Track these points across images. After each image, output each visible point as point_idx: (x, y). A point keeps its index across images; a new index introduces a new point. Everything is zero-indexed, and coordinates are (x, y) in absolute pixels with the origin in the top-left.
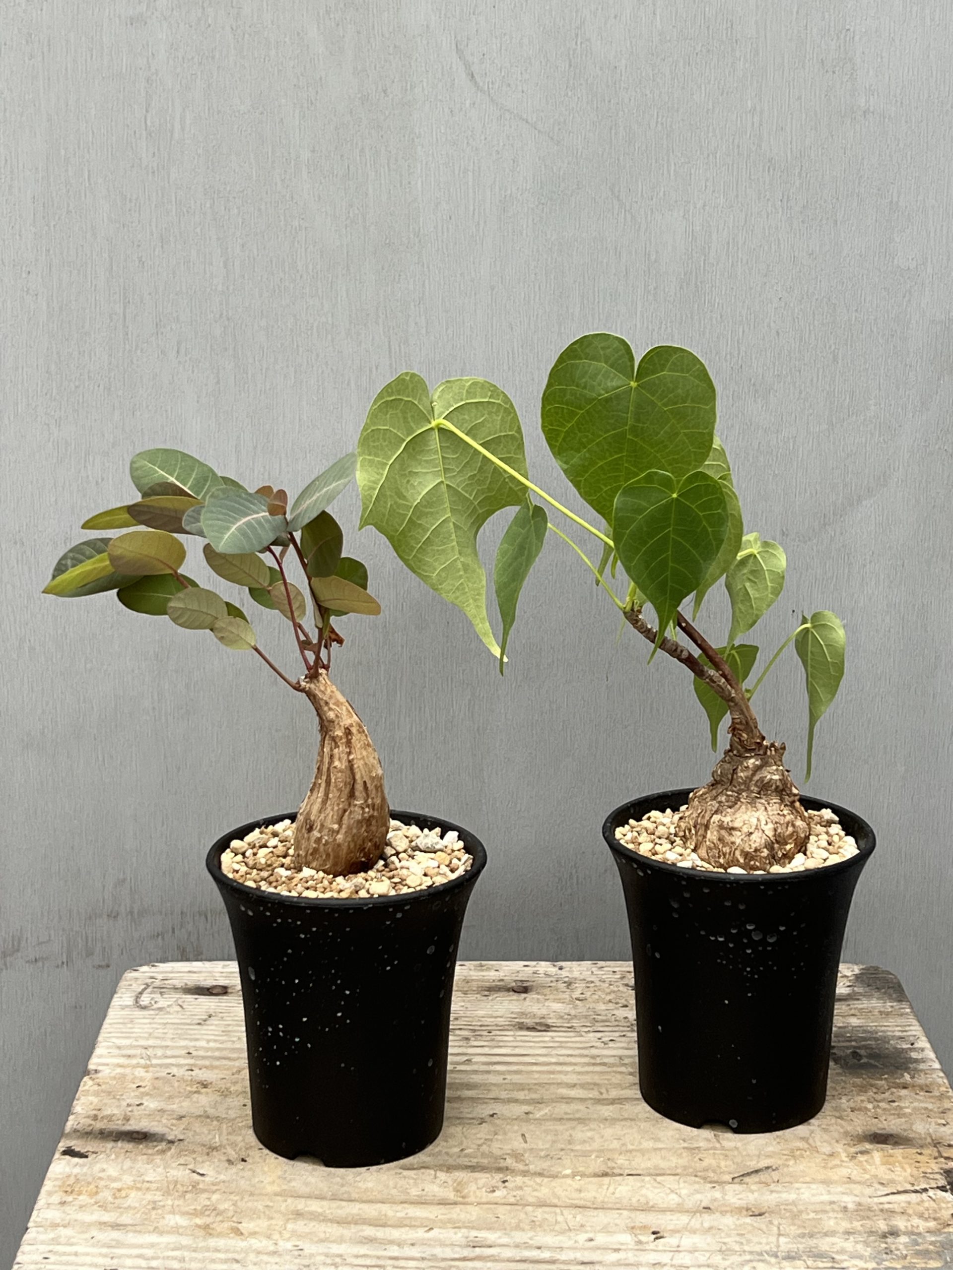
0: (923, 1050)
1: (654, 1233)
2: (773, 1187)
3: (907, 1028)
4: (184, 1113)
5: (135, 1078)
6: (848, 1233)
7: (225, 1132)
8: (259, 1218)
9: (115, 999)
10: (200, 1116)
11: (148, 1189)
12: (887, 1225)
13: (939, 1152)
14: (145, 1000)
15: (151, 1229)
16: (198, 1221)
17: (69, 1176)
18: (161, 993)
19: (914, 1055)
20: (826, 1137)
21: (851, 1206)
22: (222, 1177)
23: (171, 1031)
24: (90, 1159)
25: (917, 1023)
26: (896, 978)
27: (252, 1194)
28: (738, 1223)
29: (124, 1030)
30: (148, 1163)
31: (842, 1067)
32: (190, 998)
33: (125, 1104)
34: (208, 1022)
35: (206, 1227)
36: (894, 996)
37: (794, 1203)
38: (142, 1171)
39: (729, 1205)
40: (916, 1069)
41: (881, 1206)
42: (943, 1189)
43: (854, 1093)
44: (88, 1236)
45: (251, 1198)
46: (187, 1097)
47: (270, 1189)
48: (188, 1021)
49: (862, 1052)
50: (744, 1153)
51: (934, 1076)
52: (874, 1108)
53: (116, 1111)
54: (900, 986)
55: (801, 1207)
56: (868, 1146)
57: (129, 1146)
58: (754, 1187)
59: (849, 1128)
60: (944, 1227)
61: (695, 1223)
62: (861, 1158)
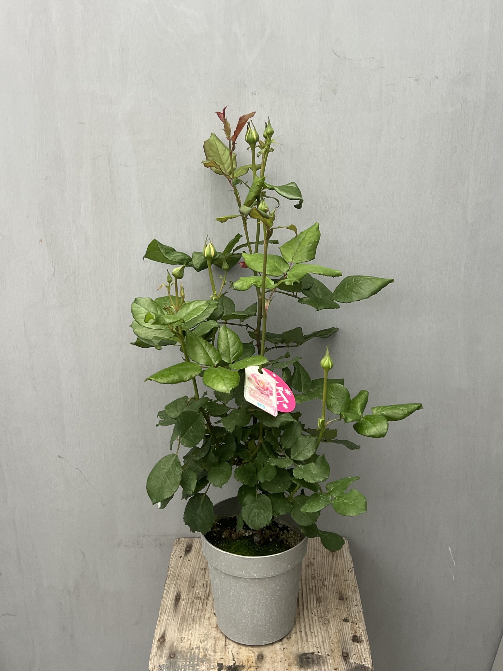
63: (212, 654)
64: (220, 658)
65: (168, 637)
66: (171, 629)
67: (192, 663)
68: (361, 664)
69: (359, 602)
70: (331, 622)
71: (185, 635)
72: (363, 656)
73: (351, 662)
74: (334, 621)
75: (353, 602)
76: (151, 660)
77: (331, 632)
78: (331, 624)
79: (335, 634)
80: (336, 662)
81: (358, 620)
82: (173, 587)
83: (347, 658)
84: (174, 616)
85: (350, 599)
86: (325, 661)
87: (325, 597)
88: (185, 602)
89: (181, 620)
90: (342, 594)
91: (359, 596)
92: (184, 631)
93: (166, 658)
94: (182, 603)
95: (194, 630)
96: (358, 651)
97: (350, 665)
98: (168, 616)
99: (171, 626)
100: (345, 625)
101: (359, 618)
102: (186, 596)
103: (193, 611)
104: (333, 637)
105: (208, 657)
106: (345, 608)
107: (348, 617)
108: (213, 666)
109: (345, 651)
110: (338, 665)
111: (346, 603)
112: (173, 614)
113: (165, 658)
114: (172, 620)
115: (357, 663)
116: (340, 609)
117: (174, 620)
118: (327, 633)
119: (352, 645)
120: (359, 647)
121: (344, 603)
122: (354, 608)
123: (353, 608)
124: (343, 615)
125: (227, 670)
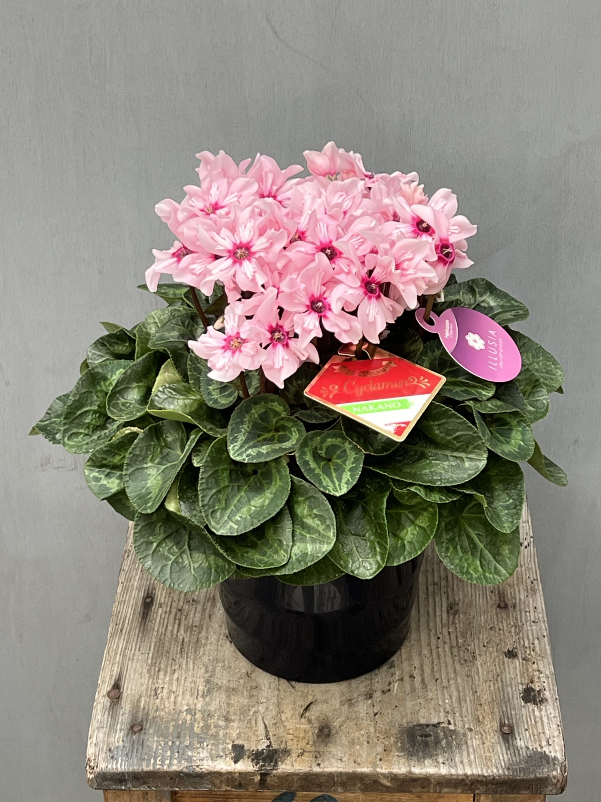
13: (310, 752)
21: (253, 709)
42: (269, 746)
43: (379, 728)
56: (316, 725)
59: (337, 720)
60: (231, 740)
62: (303, 721)
63: (222, 723)
64: (238, 734)
65: (127, 687)
66: (135, 670)
67: (178, 743)
68: (539, 750)
69: (542, 615)
70: (478, 656)
71: (164, 683)
72: (544, 733)
73: (519, 744)
74: (486, 654)
75: (528, 614)
76: (90, 738)
77: (477, 679)
78: (478, 663)
79: (488, 683)
80: (485, 745)
81: (536, 653)
82: (138, 577)
83: (510, 737)
84: (141, 641)
85: (522, 607)
86: (463, 742)
87: (466, 602)
88: (165, 609)
89: (156, 649)
90: (504, 597)
91: (543, 601)
92: (162, 673)
93: (123, 732)
94: (157, 613)
95: (183, 672)
96: (535, 722)
97: (516, 752)
98: (127, 642)
99: (134, 664)
100: (508, 663)
101: (541, 651)
102: (165, 597)
103: (182, 632)
104: (482, 691)
105: (213, 731)
106: (510, 626)
107: (516, 648)
108: (224, 750)
109: (507, 722)
110: (491, 750)
111: (513, 616)
112: (138, 636)
113: (122, 734)
114: (135, 650)
115: (531, 748)
116: (500, 630)
117: (139, 651)
118: (467, 681)
119: (523, 709)
120: (537, 713)
121: (508, 617)
122: (529, 628)
123: (527, 627)
124: (505, 642)
125: (253, 760)
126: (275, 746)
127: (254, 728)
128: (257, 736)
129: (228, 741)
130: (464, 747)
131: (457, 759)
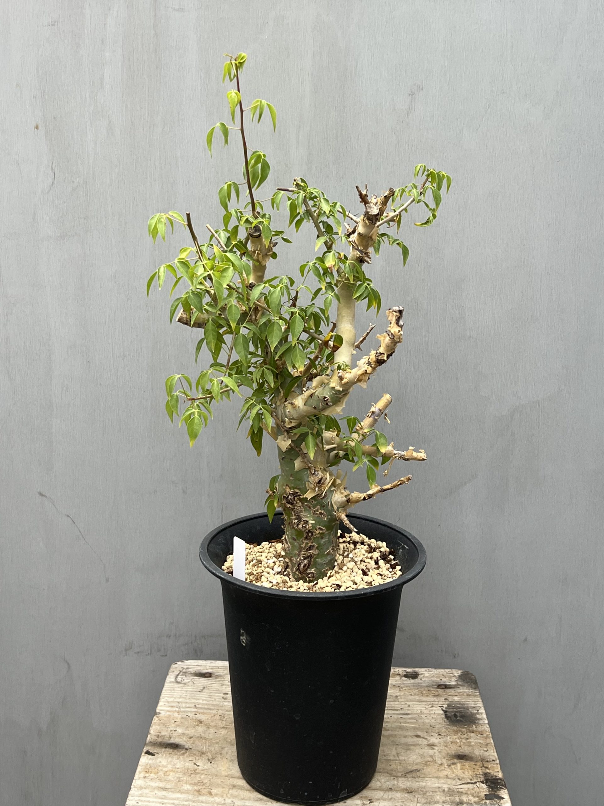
0: (482, 713)
1: (369, 800)
2: (417, 779)
3: (477, 703)
4: (192, 735)
5: (174, 717)
6: (444, 802)
7: (207, 746)
8: (219, 787)
9: (167, 678)
10: (198, 737)
11: (177, 772)
12: (459, 799)
13: (483, 764)
14: (179, 679)
15: (178, 791)
16: (196, 788)
17: (147, 764)
18: (186, 676)
19: (478, 716)
20: (440, 756)
21: (446, 790)
22: (206, 767)
23: (189, 695)
24: (156, 756)
25: (481, 700)
26: (475, 677)
27: (216, 776)
28: (403, 796)
29: (170, 694)
30: (178, 759)
31: (449, 721)
32: (197, 678)
33: (169, 730)
34: (203, 691)
35: (198, 791)
36: (473, 686)
37: (425, 787)
38: (175, 762)
39: (400, 788)
40: (478, 724)
41: (458, 790)
42: (482, 782)
43: (453, 734)
44: (154, 793)
45: (216, 777)
46: (194, 728)
47: (224, 773)
48: (196, 690)
49: (458, 714)
50: (407, 763)
51: (485, 727)
52: (460, 742)
53: (166, 734)
54: (476, 681)
55: (427, 789)
56: (456, 761)
57: (171, 750)
58: (409, 779)
59: (449, 752)
60: (481, 801)
61: (386, 796)
62: (453, 766)
64: (474, 797)
68: (457, 677)
73: (453, 684)
80: (458, 695)
83: (448, 686)
86: (457, 702)
97: (460, 685)
109: (436, 686)
110: (461, 693)
115: (456, 680)
119: (423, 679)
120: (426, 675)
125: (498, 790)
126: (482, 779)
127: (467, 789)
128: (474, 788)
129: (484, 802)
130: (462, 703)
131: (473, 705)
